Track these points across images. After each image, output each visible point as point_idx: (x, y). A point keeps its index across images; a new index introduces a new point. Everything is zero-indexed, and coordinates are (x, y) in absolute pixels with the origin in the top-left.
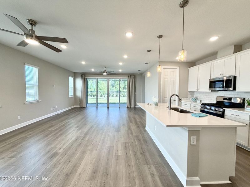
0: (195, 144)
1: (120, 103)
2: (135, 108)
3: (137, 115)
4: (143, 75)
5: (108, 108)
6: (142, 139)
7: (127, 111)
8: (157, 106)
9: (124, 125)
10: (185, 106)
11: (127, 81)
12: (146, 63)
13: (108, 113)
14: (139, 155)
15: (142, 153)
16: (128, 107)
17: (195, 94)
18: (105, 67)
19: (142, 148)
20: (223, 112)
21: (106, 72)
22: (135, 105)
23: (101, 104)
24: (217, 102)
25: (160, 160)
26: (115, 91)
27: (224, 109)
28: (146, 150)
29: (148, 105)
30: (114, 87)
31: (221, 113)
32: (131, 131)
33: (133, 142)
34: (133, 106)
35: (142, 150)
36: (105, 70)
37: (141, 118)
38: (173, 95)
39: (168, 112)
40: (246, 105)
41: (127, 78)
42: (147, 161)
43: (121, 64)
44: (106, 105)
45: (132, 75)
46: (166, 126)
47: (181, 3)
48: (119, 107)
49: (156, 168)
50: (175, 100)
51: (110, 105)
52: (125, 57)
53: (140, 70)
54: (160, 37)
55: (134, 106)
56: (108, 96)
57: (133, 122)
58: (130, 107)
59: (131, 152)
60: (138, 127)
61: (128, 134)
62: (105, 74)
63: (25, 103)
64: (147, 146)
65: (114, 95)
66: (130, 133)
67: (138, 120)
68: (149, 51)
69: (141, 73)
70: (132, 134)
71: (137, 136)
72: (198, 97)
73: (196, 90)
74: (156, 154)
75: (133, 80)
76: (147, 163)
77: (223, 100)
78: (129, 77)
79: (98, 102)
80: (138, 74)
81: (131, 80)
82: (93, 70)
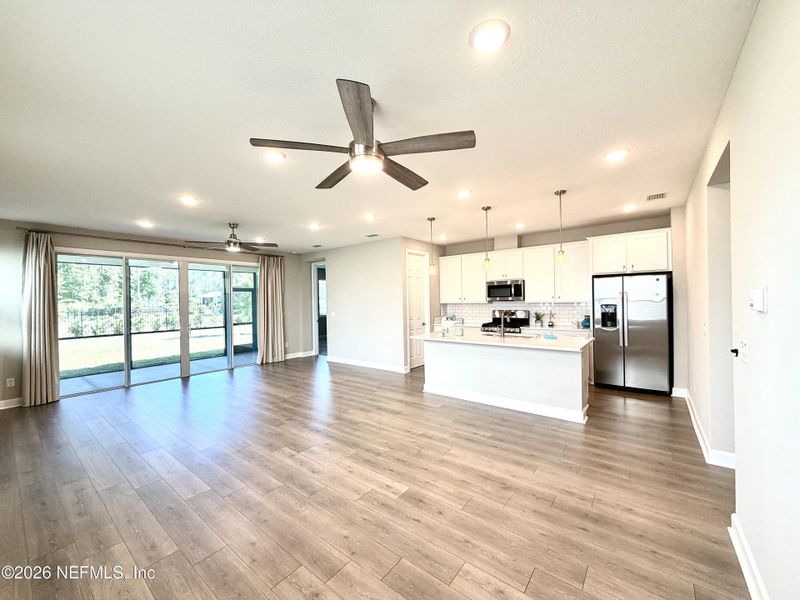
5: (185, 380)
13: (185, 404)
16: (262, 363)
17: (448, 308)
18: (233, 226)
22: (286, 351)
24: (494, 319)
34: (280, 356)
36: (233, 236)
40: (532, 320)
41: (259, 264)
44: (175, 369)
51: (194, 366)
55: (285, 357)
56: (186, 330)
58: (270, 361)
62: (234, 249)
69: (300, 252)
73: (459, 301)
75: (276, 273)
77: (505, 315)
78: (263, 260)
79: (134, 359)
80: (291, 254)
81: (272, 271)
82: (146, 224)
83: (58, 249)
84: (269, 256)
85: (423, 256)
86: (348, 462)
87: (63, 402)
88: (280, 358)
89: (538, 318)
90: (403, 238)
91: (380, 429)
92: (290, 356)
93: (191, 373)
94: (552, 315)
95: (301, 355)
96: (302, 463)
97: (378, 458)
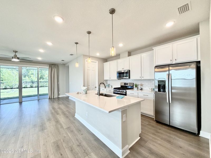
0: (125, 120)
1: (39, 95)
2: (58, 98)
3: (63, 105)
4: (67, 65)
6: (74, 130)
7: (50, 102)
8: (87, 94)
9: (49, 120)
10: (103, 91)
11: (48, 71)
12: (72, 55)
14: (77, 149)
15: (79, 144)
16: (49, 98)
17: (108, 81)
19: (77, 140)
20: (126, 93)
21: (18, 58)
22: (58, 94)
23: (5, 99)
24: (121, 86)
25: (97, 144)
26: (28, 81)
27: (126, 90)
28: (82, 140)
29: (78, 93)
30: (27, 77)
31: (125, 93)
32: (61, 124)
33: (66, 136)
34: (56, 96)
35: (78, 141)
37: (68, 107)
38: (101, 83)
39: (98, 98)
40: (134, 87)
41: (48, 67)
42: (86, 151)
43: (41, 51)
44: (18, 100)
45: (54, 65)
46: (108, 112)
47: (110, 10)
48: (38, 100)
49: (96, 154)
50: (96, 87)
51: (23, 99)
52: (49, 44)
53: (63, 60)
54: (89, 33)
55: (58, 96)
56: (20, 88)
57: (60, 113)
58: (52, 97)
59: (66, 150)
60: (67, 117)
61: (57, 129)
64: (82, 134)
65: (28, 86)
66: (59, 126)
67: (65, 110)
68: (77, 43)
69: (64, 63)
70: (62, 127)
71: (68, 128)
72: (110, 84)
73: (109, 79)
74: (92, 139)
75: (55, 70)
76: (86, 154)
77: (124, 84)
78: (50, 66)
80: (61, 64)
84: (52, 65)
85: (96, 62)
89: (136, 86)
90: (83, 55)
92: (60, 96)
93: (23, 101)
94: (142, 85)
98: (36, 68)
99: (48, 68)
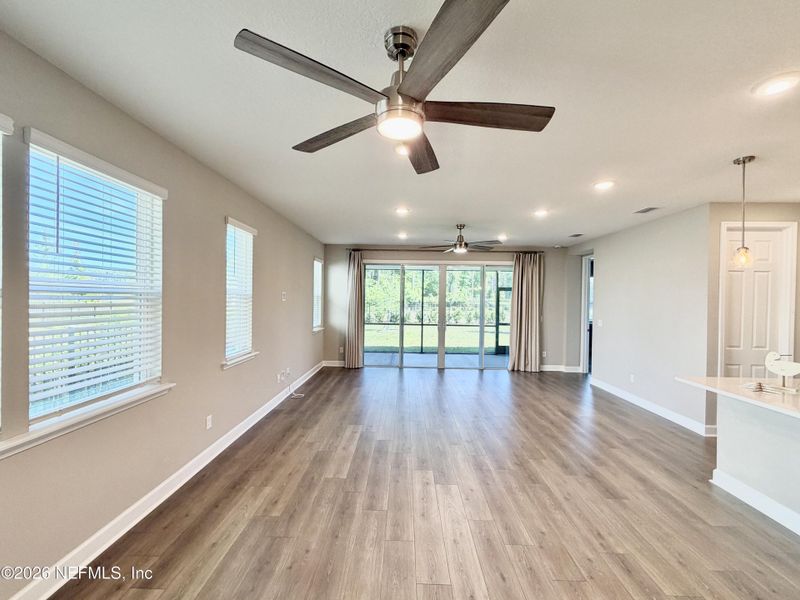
2: (541, 372)
5: (441, 371)
12: (645, 211)
16: (513, 370)
18: (461, 227)
21: (466, 245)
22: (542, 361)
29: (760, 388)
36: (461, 239)
41: (513, 263)
44: (434, 360)
45: (531, 252)
48: (482, 370)
53: (578, 236)
55: (540, 367)
56: (442, 325)
58: (522, 369)
62: (460, 251)
63: (223, 366)
75: (532, 271)
78: (518, 259)
79: (405, 346)
80: (552, 248)
81: (528, 270)
82: (403, 236)
83: (365, 261)
84: (525, 253)
86: (466, 528)
87: (366, 369)
88: (534, 367)
90: (712, 203)
91: (559, 507)
92: (548, 368)
93: (446, 366)
95: (562, 369)
96: (425, 498)
97: (508, 547)
98: (479, 268)
99: (511, 266)
